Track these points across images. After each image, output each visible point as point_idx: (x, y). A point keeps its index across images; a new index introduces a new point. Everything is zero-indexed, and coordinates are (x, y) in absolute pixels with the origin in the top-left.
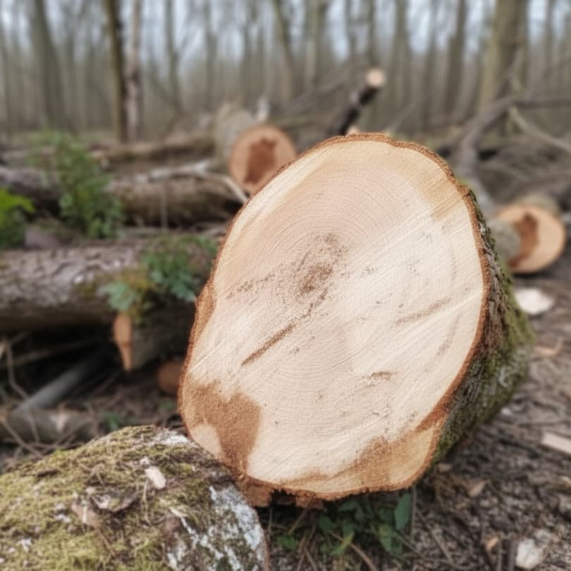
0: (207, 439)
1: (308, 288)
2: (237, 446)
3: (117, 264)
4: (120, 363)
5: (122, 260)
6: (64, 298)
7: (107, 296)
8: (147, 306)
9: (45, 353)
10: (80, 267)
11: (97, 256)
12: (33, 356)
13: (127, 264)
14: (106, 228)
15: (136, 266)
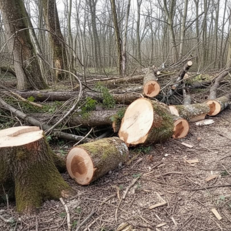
0: (122, 138)
1: (135, 119)
2: (126, 139)
3: (113, 114)
4: (114, 131)
5: (114, 113)
6: (103, 120)
7: (111, 119)
8: (118, 121)
9: (99, 130)
10: (106, 114)
11: (109, 112)
12: (97, 131)
13: (115, 114)
14: (112, 106)
15: (116, 114)
